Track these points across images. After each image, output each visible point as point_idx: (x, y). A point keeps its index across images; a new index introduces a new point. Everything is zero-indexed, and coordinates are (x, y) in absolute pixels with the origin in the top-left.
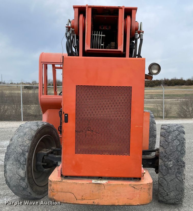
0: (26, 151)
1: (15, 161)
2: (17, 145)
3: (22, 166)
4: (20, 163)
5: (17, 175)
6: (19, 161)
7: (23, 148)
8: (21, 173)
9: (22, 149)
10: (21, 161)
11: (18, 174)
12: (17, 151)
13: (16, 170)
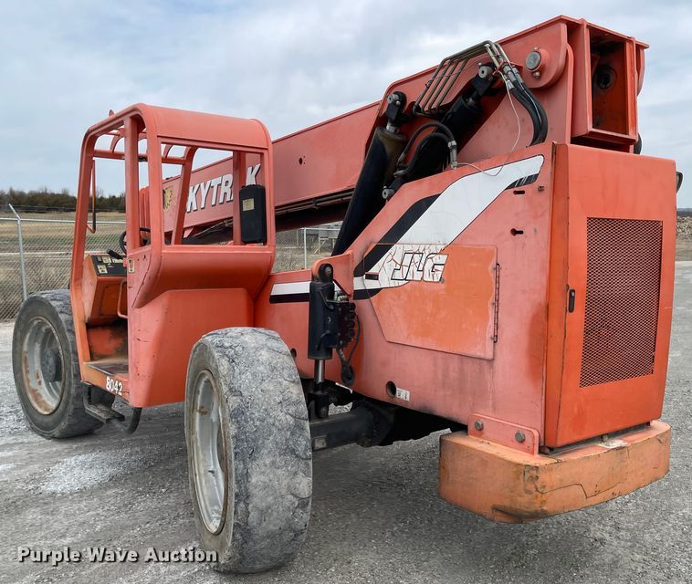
0: (303, 416)
1: (280, 455)
2: (269, 404)
3: (302, 465)
4: (297, 456)
5: (290, 497)
6: (293, 451)
7: (292, 409)
8: (301, 486)
9: (290, 412)
10: (300, 450)
11: (292, 494)
12: (277, 423)
13: (285, 482)
